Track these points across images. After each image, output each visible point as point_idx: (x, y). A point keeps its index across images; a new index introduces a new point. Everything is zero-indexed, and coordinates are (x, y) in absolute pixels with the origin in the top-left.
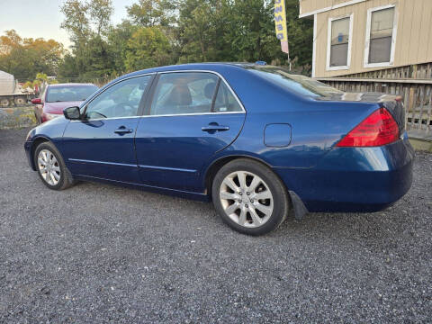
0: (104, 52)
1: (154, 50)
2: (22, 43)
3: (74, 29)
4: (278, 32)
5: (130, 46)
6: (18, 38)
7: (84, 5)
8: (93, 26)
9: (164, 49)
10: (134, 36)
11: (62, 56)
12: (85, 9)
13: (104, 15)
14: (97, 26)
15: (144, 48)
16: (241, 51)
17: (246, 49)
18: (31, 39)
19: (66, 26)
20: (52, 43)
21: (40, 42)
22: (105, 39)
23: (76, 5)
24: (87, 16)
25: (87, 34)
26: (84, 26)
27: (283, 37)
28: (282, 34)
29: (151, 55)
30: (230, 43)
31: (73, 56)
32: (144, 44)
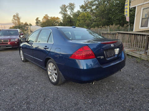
0: (71, 21)
1: (86, 20)
2: (49, 18)
3: (63, 14)
4: (125, 13)
5: (78, 19)
6: (48, 17)
7: (67, 6)
8: (69, 12)
9: (89, 19)
10: (80, 16)
11: (59, 22)
12: (67, 7)
13: (72, 9)
14: (70, 13)
15: (83, 20)
16: (115, 20)
17: (117, 19)
18: (52, 17)
19: (61, 13)
20: (58, 18)
21: (54, 18)
22: (72, 16)
23: (65, 6)
24: (67, 9)
25: (66, 15)
26: (66, 13)
27: (127, 15)
28: (127, 14)
29: (85, 22)
30: (111, 18)
31: (62, 22)
32: (83, 18)
